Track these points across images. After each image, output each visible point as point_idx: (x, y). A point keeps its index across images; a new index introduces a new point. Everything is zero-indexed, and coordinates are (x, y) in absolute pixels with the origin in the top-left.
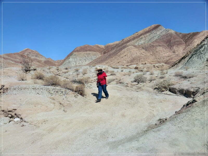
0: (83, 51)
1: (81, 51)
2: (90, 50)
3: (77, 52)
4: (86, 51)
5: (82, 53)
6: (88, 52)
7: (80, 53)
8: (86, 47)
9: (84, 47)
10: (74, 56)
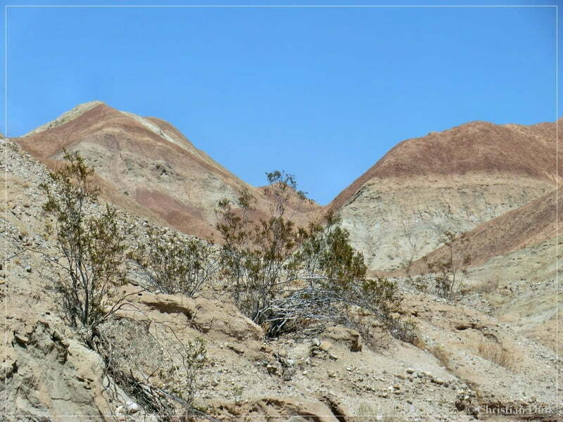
0: (435, 172)
1: (423, 172)
2: (490, 166)
3: (394, 179)
4: (463, 169)
5: (432, 184)
6: (475, 179)
7: (419, 181)
8: (471, 141)
9: (453, 140)
10: (372, 205)
